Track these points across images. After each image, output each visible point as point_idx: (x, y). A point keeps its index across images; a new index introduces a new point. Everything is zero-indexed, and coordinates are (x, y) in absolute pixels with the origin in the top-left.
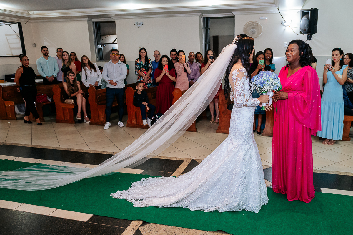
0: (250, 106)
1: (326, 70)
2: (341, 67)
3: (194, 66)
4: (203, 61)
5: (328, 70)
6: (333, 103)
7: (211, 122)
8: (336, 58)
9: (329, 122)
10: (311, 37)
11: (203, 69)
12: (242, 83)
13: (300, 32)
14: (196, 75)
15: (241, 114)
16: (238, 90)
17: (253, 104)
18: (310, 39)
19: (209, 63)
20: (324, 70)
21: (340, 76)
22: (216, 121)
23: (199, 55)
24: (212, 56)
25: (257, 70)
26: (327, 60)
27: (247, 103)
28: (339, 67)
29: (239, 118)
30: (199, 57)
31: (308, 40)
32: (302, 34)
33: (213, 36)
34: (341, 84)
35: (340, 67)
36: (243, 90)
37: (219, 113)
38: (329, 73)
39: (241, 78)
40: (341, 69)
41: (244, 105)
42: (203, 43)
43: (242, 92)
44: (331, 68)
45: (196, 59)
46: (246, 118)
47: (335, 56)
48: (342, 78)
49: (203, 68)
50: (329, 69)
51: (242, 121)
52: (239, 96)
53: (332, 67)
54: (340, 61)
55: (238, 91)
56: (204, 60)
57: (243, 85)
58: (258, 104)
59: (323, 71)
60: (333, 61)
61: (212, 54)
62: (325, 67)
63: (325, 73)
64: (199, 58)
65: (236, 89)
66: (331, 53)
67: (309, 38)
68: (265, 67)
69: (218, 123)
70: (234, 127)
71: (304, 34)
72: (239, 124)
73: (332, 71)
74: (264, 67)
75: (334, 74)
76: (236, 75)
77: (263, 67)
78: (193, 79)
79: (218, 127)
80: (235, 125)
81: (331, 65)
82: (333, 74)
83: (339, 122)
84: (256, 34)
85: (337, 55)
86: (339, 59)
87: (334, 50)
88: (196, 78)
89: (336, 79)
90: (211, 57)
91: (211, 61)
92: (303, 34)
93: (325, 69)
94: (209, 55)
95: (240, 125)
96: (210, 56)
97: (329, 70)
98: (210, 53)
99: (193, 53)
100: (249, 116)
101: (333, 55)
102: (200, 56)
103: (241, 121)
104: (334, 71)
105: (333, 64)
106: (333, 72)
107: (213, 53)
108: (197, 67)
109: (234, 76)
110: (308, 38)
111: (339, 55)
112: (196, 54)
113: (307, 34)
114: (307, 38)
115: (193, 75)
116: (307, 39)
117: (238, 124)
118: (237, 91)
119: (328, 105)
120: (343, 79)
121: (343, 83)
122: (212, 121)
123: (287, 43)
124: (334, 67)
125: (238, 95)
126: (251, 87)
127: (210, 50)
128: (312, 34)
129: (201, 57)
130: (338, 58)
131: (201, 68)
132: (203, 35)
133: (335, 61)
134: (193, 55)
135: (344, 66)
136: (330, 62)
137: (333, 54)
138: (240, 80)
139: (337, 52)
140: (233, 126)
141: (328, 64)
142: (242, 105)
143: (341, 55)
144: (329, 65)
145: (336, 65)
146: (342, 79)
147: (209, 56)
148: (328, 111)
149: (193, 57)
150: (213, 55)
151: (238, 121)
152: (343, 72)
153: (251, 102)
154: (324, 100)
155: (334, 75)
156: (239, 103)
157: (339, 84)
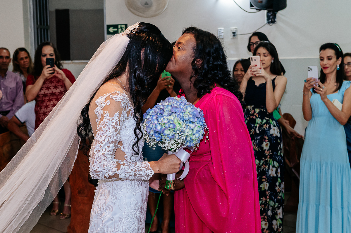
0: (128, 179)
1: (309, 90)
2: (339, 85)
3: (10, 80)
4: (31, 70)
5: (311, 90)
6: (327, 164)
7: (52, 214)
8: (327, 66)
9: (320, 207)
10: (274, 16)
11: (31, 89)
12: (114, 127)
13: (251, 6)
14: (14, 101)
15: (116, 198)
16: (101, 140)
17: (135, 175)
18: (273, 22)
19: (44, 75)
20: (304, 91)
21: (338, 105)
22: (65, 213)
23: (23, 54)
24: (53, 59)
25: (156, 92)
26: (310, 69)
27: (118, 172)
28: (336, 84)
29: (110, 208)
30: (22, 59)
31: (269, 23)
32: (255, 11)
33: (58, 11)
34: (341, 123)
35: (337, 86)
36: (112, 142)
37: (71, 192)
38: (315, 99)
39: (112, 115)
40: (339, 88)
41: (111, 177)
42: (31, 27)
43: (109, 147)
44: (319, 86)
45: (14, 65)
46: (126, 207)
47: (326, 61)
48: (342, 109)
49: (30, 87)
50: (313, 89)
51: (117, 216)
52: (100, 153)
53: (320, 84)
54: (338, 71)
55: (102, 142)
56: (33, 66)
57: (116, 131)
58: (149, 175)
59: (303, 93)
60: (322, 71)
61: (51, 55)
62: (305, 86)
63: (306, 98)
64: (22, 62)
65: (99, 137)
66: (316, 54)
67: (271, 19)
68: (175, 83)
69: (70, 216)
70: (99, 229)
71: (260, 10)
72: (111, 222)
73: (321, 93)
74: (173, 83)
75: (326, 100)
76: (104, 105)
77: (171, 84)
78: (9, 112)
79: (69, 227)
80: (101, 225)
81: (318, 81)
82: (322, 99)
83: (342, 208)
84: (154, 8)
85: (329, 58)
86: (334, 67)
87: (324, 47)
88: (14, 108)
89: (330, 111)
90: (49, 61)
91: (51, 69)
92: (257, 10)
93: (306, 89)
94: (45, 55)
95: (112, 224)
96: (47, 59)
97: (315, 92)
98: (48, 50)
99: (5, 49)
100: (134, 203)
101: (322, 59)
102: (26, 58)
103: (115, 214)
104: (325, 93)
105: (323, 78)
106: (323, 95)
107: (55, 51)
108: (17, 83)
109: (99, 107)
110: (268, 20)
111: (334, 59)
112: (17, 52)
113: (266, 11)
114: (266, 18)
115: (8, 103)
116: (266, 22)
117: (107, 221)
118: (99, 141)
119: (317, 168)
120: (345, 110)
121: (345, 120)
122: (54, 211)
123: (223, 28)
124: (326, 84)
125: (99, 151)
126: (139, 140)
127: (48, 44)
128: (277, 11)
129: (28, 60)
130: (334, 64)
131: (25, 85)
132: (30, 8)
133: (326, 71)
134: (7, 55)
135: (345, 82)
136: (315, 74)
137: (322, 56)
138: (109, 119)
139: (330, 52)
140: (98, 227)
141: (311, 79)
142: (105, 177)
143: (338, 58)
144: (315, 80)
145: (328, 81)
146: (342, 111)
147: (44, 59)
148: (317, 182)
149: (5, 60)
150: (54, 57)
151: (107, 215)
152: (343, 96)
153: (129, 171)
154: (308, 159)
155: (325, 102)
156: (98, 170)
157: (336, 122)
